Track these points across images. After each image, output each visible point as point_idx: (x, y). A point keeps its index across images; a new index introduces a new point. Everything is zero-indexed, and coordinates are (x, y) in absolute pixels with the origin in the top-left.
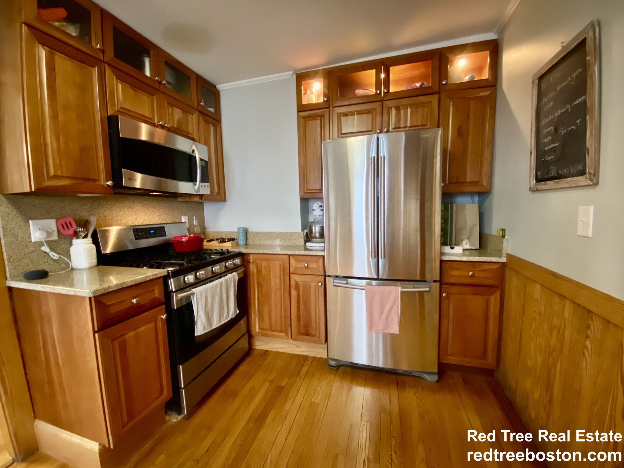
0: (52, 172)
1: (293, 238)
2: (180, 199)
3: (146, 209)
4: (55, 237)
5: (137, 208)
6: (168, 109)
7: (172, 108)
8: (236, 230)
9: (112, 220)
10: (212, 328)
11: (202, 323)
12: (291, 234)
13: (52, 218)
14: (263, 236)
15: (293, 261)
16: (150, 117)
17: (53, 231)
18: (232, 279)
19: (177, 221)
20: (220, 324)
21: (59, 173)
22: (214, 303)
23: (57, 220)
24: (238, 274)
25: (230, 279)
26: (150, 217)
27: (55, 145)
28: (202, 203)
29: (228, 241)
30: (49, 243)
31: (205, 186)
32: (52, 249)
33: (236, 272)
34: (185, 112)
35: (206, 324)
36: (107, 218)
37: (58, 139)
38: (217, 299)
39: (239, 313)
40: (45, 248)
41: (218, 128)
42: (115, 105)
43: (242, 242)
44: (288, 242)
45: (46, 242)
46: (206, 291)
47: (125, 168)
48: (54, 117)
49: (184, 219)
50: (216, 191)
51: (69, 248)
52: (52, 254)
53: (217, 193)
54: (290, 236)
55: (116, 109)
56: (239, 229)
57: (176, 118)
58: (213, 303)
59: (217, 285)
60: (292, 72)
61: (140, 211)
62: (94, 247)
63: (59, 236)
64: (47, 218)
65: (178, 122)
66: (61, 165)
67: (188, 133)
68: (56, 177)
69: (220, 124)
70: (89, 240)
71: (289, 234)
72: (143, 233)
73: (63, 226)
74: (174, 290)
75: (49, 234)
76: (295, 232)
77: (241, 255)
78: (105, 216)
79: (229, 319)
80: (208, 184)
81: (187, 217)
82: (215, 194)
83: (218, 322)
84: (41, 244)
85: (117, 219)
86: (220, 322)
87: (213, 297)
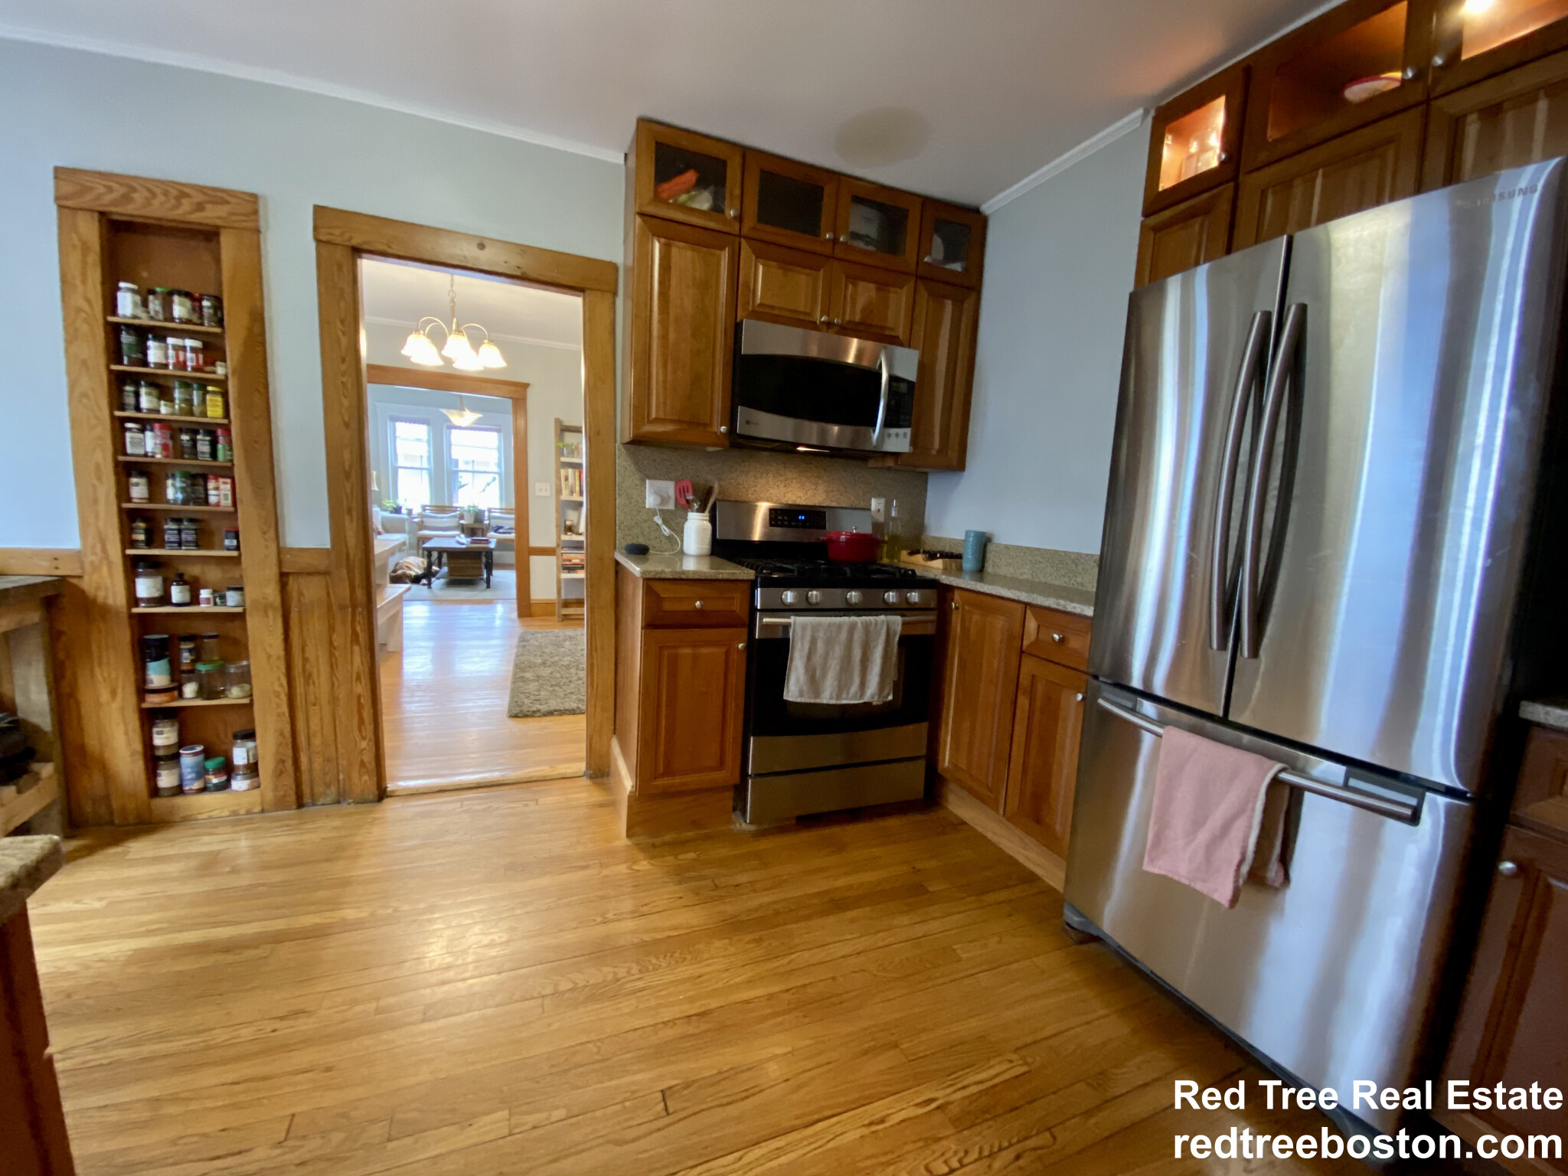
0: (654, 415)
1: (1080, 567)
2: (871, 463)
3: (803, 479)
4: (671, 506)
5: (789, 475)
6: (846, 287)
7: (855, 285)
8: (963, 538)
9: (747, 491)
10: (818, 701)
11: (798, 680)
12: (1077, 559)
13: (671, 480)
14: (1017, 556)
15: (1032, 624)
16: (808, 311)
17: (669, 497)
18: (882, 625)
19: (862, 506)
20: (839, 702)
21: (662, 416)
22: (831, 653)
23: (676, 484)
24: (904, 624)
25: (879, 627)
26: (809, 493)
27: (661, 378)
28: (926, 474)
29: (941, 557)
30: (664, 514)
31: (897, 435)
32: (665, 522)
33: (902, 616)
34: (882, 286)
35: (805, 688)
36: (741, 486)
37: (665, 366)
38: (838, 652)
39: (890, 701)
40: (658, 520)
41: (968, 305)
42: (748, 303)
43: (969, 562)
44: (1067, 580)
45: (660, 510)
46: (815, 628)
47: (741, 405)
48: (664, 337)
49: (875, 504)
50: (937, 445)
51: (684, 523)
52: (664, 527)
53: (939, 452)
54: (1074, 562)
55: (750, 308)
56: (967, 533)
57: (861, 302)
58: (826, 657)
59: (840, 626)
60: (1140, 111)
61: (794, 481)
62: (709, 526)
63: (676, 506)
64: (666, 480)
65: (864, 310)
66: (665, 403)
67: (883, 328)
68: (658, 420)
69: (973, 297)
70: (706, 515)
71: (1073, 557)
72: (786, 518)
73: (681, 491)
74: (759, 608)
75: (664, 500)
76: (1087, 555)
77: (944, 592)
78: (739, 484)
79: (861, 701)
80: (908, 431)
81: (882, 501)
82: (934, 452)
83: (834, 695)
84: (653, 512)
85: (755, 491)
86: (839, 697)
87: (829, 643)
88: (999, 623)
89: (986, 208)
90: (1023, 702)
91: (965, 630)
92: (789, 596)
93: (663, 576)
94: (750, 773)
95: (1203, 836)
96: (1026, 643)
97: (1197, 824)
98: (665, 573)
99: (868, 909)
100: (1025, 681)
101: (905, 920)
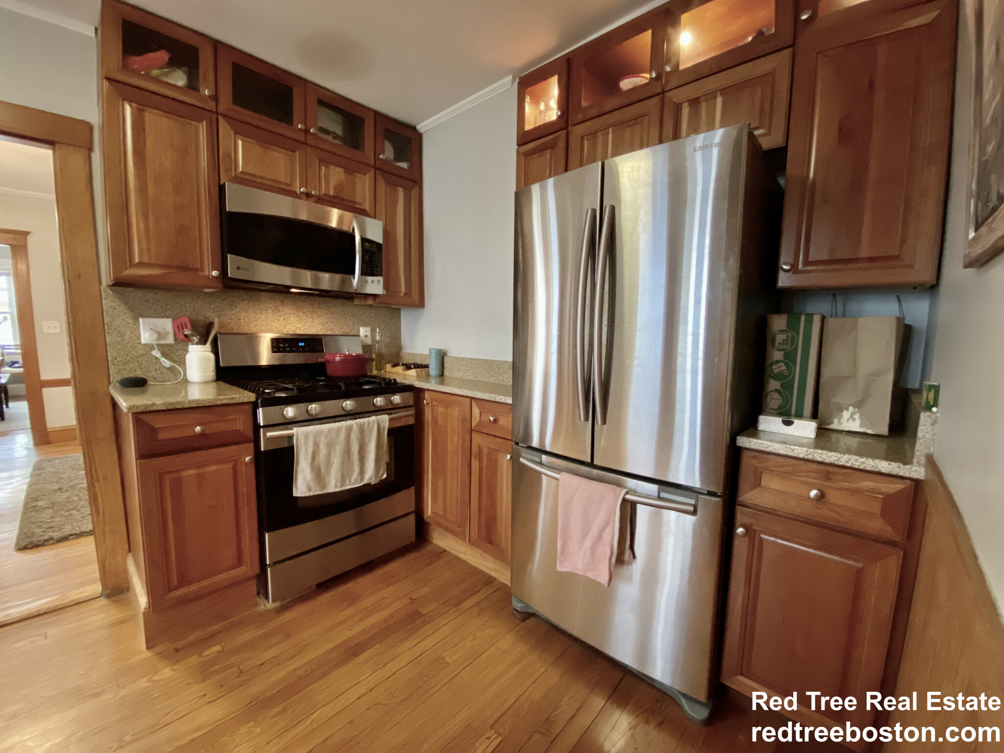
0: (137, 260)
1: (501, 370)
2: (357, 302)
3: (301, 314)
4: (170, 340)
5: (288, 311)
6: (320, 169)
7: (327, 167)
8: (427, 353)
9: (248, 324)
10: (326, 491)
11: (305, 479)
12: (498, 364)
13: (168, 317)
14: (464, 365)
15: (476, 411)
16: (288, 182)
17: (167, 333)
18: (374, 425)
19: (353, 332)
20: (343, 488)
21: (146, 260)
22: (333, 454)
23: (173, 320)
24: (390, 420)
25: (371, 424)
26: (307, 325)
27: (142, 226)
28: (399, 309)
29: (415, 368)
30: (163, 348)
31: (373, 282)
32: (164, 355)
33: (388, 414)
34: (350, 171)
35: (312, 484)
36: (242, 321)
37: (146, 217)
38: (338, 450)
39: (385, 478)
40: (156, 353)
41: (415, 192)
42: (230, 170)
43: (433, 370)
44: (494, 378)
45: (158, 345)
46: (318, 434)
47: (231, 253)
48: (142, 189)
49: (363, 331)
50: (403, 290)
51: (185, 355)
52: (163, 360)
53: (406, 293)
54: (497, 367)
55: (233, 174)
56: (431, 350)
57: (333, 182)
58: (329, 455)
59: (339, 430)
60: (510, 77)
61: (293, 316)
62: (212, 356)
63: (175, 340)
64: (162, 317)
65: (335, 187)
66: (149, 249)
67: (354, 202)
68: (141, 264)
69: (417, 188)
70: (208, 346)
71: (496, 363)
72: (287, 345)
73: (179, 328)
74: (262, 424)
75: (160, 336)
76: (505, 362)
77: (418, 393)
78: (240, 319)
79: (362, 484)
80: (381, 279)
81: (369, 329)
82: (402, 295)
83: (339, 484)
84: (151, 347)
85: (256, 324)
86: (342, 485)
87: (330, 446)
88: (456, 412)
89: (421, 127)
90: (475, 464)
91: (435, 419)
92: (290, 412)
93: (155, 408)
94: (268, 563)
95: (588, 542)
96: (473, 424)
97: (584, 535)
98: (157, 405)
99: (378, 646)
100: (475, 449)
101: (406, 645)
